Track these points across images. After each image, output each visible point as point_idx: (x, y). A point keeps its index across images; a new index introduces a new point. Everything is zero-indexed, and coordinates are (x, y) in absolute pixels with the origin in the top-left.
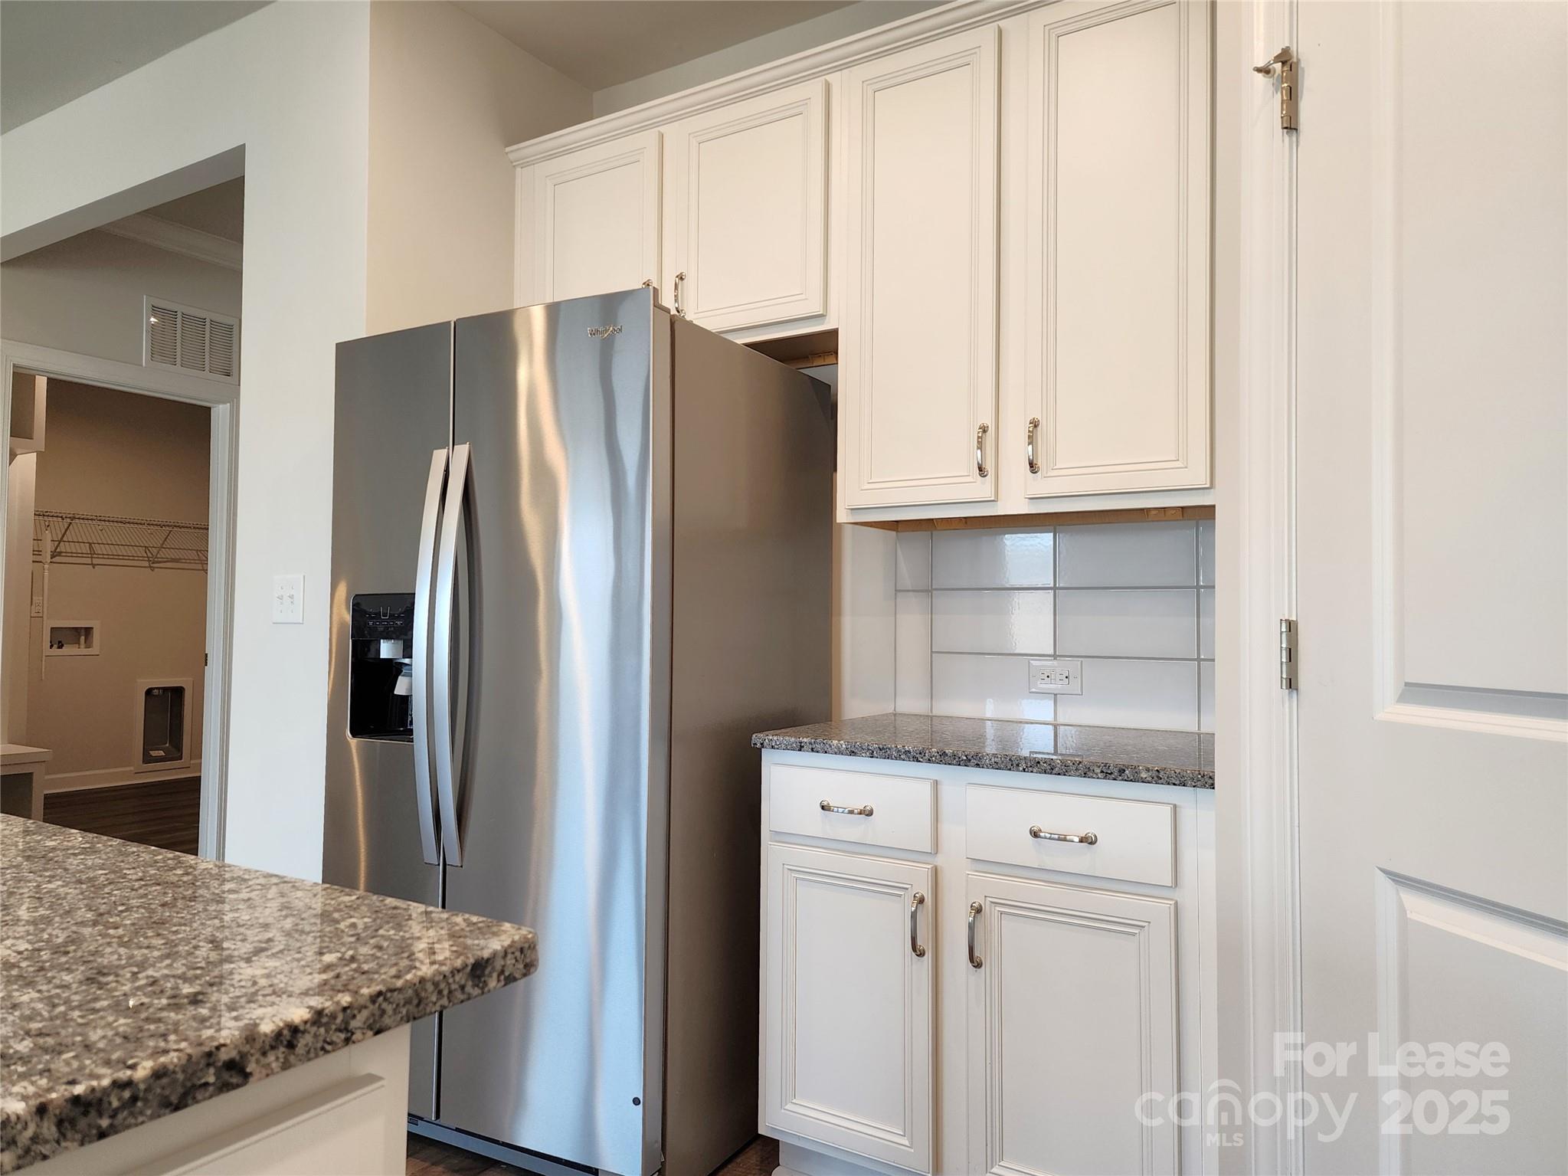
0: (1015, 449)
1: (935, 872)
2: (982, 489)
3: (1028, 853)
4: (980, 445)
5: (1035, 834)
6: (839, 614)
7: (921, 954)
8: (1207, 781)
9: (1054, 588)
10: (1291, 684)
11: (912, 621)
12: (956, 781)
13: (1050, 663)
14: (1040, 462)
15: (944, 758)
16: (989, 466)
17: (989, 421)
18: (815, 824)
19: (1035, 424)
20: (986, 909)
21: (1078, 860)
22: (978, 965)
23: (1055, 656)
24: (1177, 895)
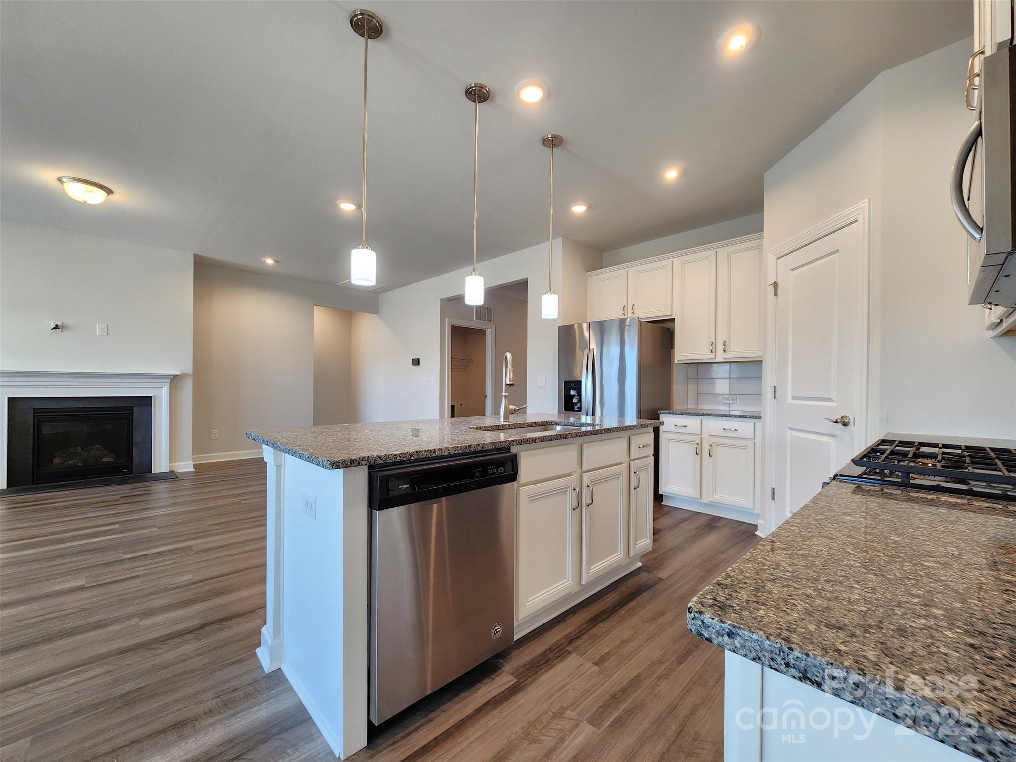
0: (720, 347)
1: (701, 438)
2: (712, 356)
3: (722, 433)
4: (711, 346)
5: (724, 429)
6: (672, 385)
7: (698, 455)
8: (760, 417)
9: (730, 378)
10: (775, 397)
11: (692, 387)
12: (706, 420)
13: (729, 396)
14: (726, 350)
15: (704, 415)
16: (714, 351)
17: (714, 341)
18: (673, 429)
19: (725, 342)
20: (713, 445)
21: (734, 435)
22: (711, 456)
23: (730, 394)
24: (755, 441)
